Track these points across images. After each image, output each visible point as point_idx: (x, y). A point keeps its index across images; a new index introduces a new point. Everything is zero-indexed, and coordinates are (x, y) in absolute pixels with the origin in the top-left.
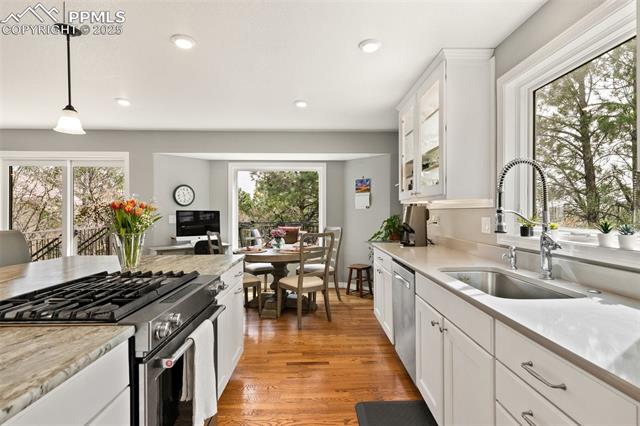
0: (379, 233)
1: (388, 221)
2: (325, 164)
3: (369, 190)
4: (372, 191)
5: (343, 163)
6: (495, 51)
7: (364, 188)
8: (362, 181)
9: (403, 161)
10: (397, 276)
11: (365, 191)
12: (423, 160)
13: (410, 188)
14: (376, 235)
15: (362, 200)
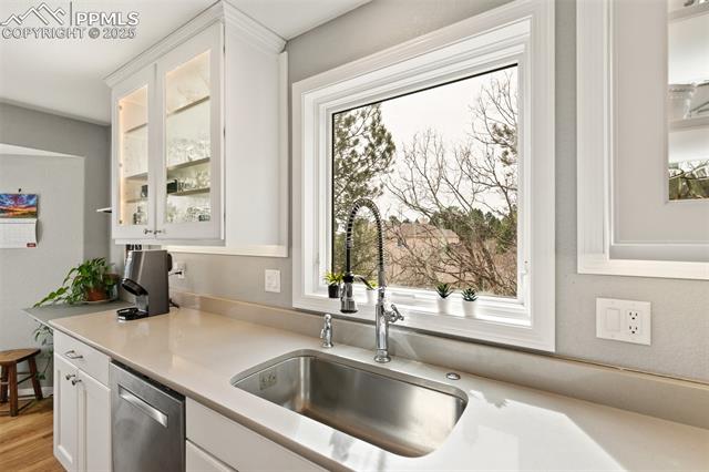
0: (61, 291)
1: (80, 269)
3: (34, 215)
4: (42, 217)
6: (288, 44)
7: (21, 210)
8: (16, 197)
9: (121, 174)
10: (127, 396)
11: (25, 215)
12: (168, 177)
13: (136, 219)
14: (52, 295)
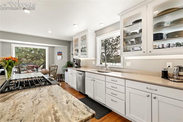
0: (65, 65)
1: (68, 62)
2: (48, 47)
3: (61, 55)
4: (62, 55)
5: (54, 47)
6: (96, 32)
7: (60, 54)
8: (59, 52)
11: (60, 55)
12: (81, 49)
15: (59, 57)
